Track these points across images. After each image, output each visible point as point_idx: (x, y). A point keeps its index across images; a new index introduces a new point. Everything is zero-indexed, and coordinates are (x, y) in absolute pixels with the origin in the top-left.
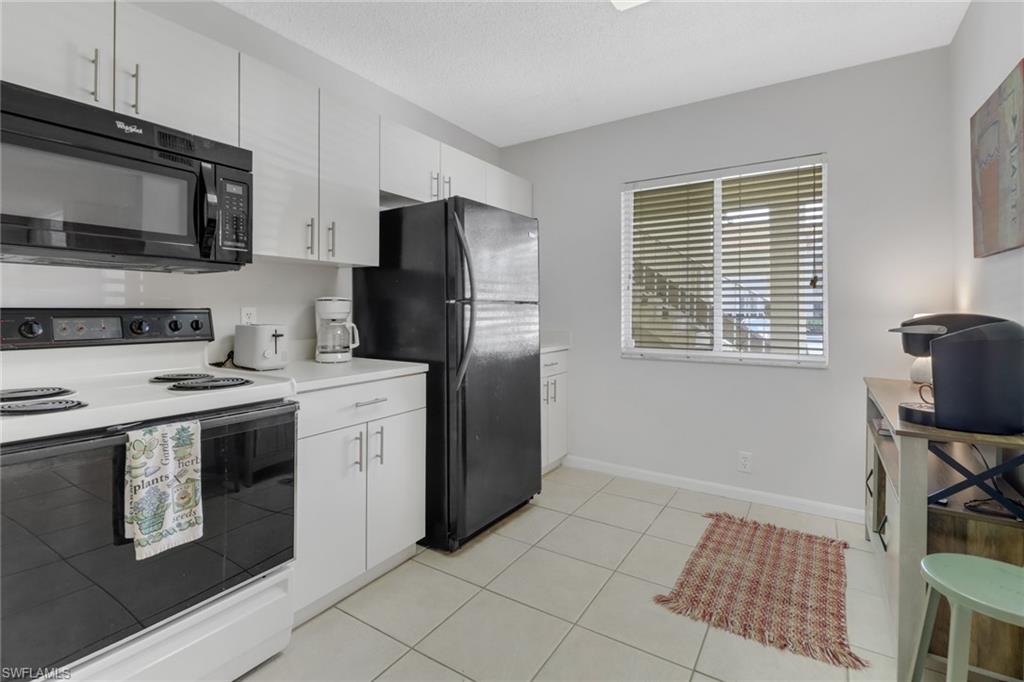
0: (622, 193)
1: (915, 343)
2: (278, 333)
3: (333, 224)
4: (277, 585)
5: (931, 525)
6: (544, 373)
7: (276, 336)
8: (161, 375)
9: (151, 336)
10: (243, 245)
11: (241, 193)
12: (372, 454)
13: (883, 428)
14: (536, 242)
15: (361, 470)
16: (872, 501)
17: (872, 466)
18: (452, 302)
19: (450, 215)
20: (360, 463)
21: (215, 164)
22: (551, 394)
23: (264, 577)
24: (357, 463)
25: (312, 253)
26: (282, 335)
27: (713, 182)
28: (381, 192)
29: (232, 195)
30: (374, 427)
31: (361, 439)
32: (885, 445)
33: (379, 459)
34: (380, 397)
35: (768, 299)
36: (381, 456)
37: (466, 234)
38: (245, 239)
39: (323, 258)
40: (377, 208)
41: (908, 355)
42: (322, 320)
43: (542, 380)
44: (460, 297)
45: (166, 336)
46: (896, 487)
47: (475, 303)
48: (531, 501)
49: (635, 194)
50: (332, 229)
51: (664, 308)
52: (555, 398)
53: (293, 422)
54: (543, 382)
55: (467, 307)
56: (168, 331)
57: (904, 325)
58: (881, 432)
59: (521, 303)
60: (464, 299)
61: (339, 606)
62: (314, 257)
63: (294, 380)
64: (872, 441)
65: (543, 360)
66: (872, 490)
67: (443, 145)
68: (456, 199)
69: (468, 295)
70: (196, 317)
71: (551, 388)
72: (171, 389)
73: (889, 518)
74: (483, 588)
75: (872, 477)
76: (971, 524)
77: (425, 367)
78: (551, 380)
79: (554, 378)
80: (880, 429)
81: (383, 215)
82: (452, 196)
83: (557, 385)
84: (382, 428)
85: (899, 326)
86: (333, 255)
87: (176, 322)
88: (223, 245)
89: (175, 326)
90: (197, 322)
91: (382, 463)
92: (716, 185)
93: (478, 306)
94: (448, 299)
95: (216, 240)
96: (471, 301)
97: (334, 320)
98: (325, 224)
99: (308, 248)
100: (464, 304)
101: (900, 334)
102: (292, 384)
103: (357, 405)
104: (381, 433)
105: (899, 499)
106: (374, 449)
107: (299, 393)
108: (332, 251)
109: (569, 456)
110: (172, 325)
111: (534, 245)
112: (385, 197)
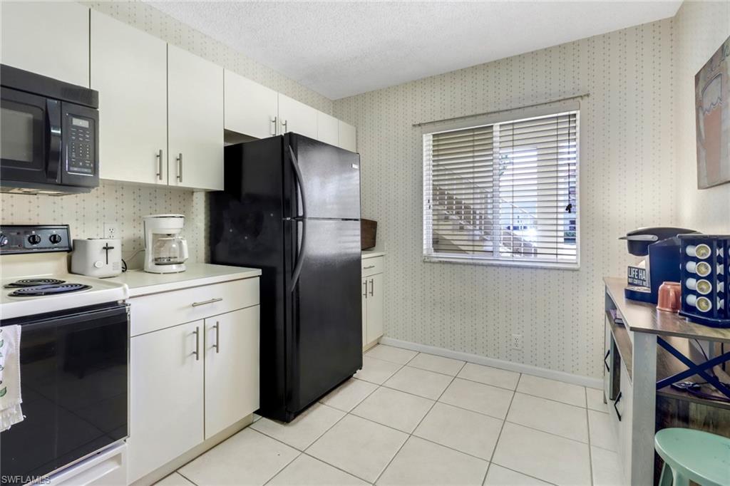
0: (424, 135)
1: (637, 247)
2: (109, 246)
3: (180, 155)
4: (113, 458)
5: (659, 406)
6: (364, 274)
7: (107, 248)
8: (14, 282)
9: (10, 248)
10: (90, 171)
11: (87, 126)
12: (209, 345)
13: (618, 317)
14: (358, 172)
15: (197, 359)
16: (609, 375)
17: (609, 347)
18: (288, 219)
19: (286, 148)
20: (197, 353)
21: (61, 100)
22: (369, 290)
23: (99, 453)
24: (194, 353)
25: (160, 179)
26: (113, 248)
27: (492, 126)
28: (225, 130)
29: (78, 128)
30: (211, 323)
31: (197, 333)
32: (619, 330)
33: (215, 348)
34: (216, 298)
35: (536, 216)
36: (217, 346)
37: (299, 164)
38: (92, 165)
39: (172, 183)
40: (221, 143)
41: (631, 255)
42: (155, 235)
43: (363, 279)
44: (295, 215)
45: (24, 248)
46: (629, 371)
47: (307, 220)
48: (354, 375)
49: (434, 136)
50: (179, 159)
51: (461, 224)
52: (372, 293)
53: (126, 322)
54: (363, 280)
55: (300, 223)
56: (27, 244)
57: (629, 235)
58: (617, 321)
59: (347, 220)
60: (298, 216)
61: (180, 471)
62: (163, 182)
63: (126, 286)
64: (609, 328)
65: (364, 264)
66: (609, 366)
67: (282, 96)
68: (290, 134)
69: (301, 214)
70: (54, 232)
71: (369, 285)
72: (11, 295)
73: (622, 395)
74: (303, 452)
75: (609, 355)
76: (693, 406)
77: (259, 272)
78: (369, 279)
79: (372, 277)
80: (616, 318)
81: (226, 148)
82: (288, 132)
83: (374, 282)
84: (218, 323)
85: (625, 236)
86: (181, 181)
87: (34, 236)
88: (69, 171)
89: (34, 240)
90: (55, 236)
91: (217, 352)
92: (494, 129)
93: (308, 222)
94: (284, 217)
95: (62, 164)
96: (303, 218)
97: (169, 235)
98: (173, 155)
99: (158, 175)
100: (297, 221)
101: (626, 241)
102: (125, 290)
103: (194, 305)
104: (217, 327)
105: (632, 384)
106: (211, 340)
107: (130, 298)
108: (180, 177)
109: (384, 337)
110: (31, 239)
111: (356, 175)
112: (228, 135)
